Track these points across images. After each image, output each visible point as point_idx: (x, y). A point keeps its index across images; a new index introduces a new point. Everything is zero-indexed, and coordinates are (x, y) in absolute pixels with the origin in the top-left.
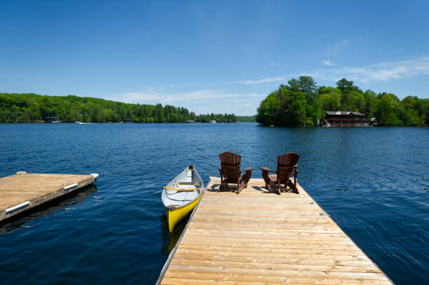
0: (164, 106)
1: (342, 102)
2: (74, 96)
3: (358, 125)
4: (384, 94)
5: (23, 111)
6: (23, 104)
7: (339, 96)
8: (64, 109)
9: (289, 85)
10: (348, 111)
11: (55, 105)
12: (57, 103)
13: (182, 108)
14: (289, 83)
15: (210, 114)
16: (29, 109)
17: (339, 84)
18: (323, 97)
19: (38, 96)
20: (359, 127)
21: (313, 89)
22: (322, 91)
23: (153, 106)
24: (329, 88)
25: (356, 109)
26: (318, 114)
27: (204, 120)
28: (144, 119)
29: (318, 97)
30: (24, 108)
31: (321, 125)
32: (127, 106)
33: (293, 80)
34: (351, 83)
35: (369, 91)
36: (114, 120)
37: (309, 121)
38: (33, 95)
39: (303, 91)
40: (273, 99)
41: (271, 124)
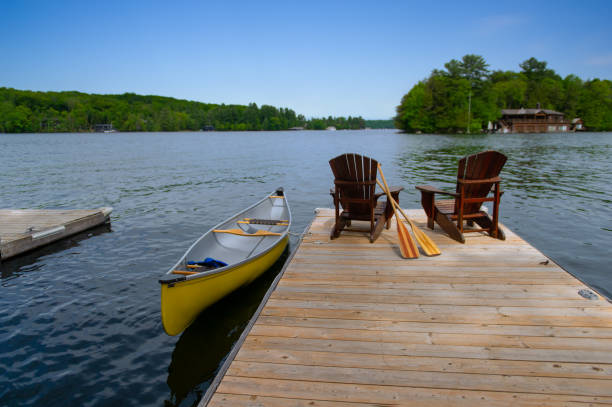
1: (527, 95)
2: (133, 95)
3: (552, 128)
4: (595, 80)
5: (64, 116)
6: (63, 107)
7: (523, 87)
8: (119, 113)
9: (446, 70)
10: (537, 108)
11: (107, 107)
12: (109, 104)
13: (286, 109)
14: (447, 66)
16: (71, 114)
17: (524, 68)
18: (499, 87)
19: (84, 95)
20: (553, 132)
21: (484, 75)
22: (498, 78)
23: (244, 107)
24: (508, 73)
25: (550, 106)
26: (490, 114)
27: (318, 125)
28: (232, 126)
29: (491, 86)
30: (64, 112)
31: (493, 131)
32: (207, 107)
33: (453, 62)
34: (543, 65)
35: (571, 76)
36: (189, 128)
37: (477, 125)
38: (76, 94)
39: (468, 78)
40: (422, 91)
41: (418, 130)
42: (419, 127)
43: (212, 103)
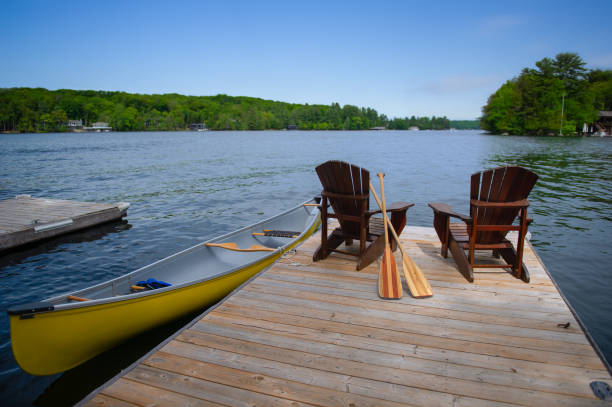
0: (342, 107)
2: (225, 96)
5: (165, 116)
6: (165, 108)
8: (211, 113)
9: (538, 69)
11: (202, 108)
12: (204, 104)
13: (369, 109)
14: (538, 64)
15: (410, 118)
16: (171, 114)
18: (596, 87)
19: (183, 97)
21: (581, 74)
22: (596, 77)
23: (327, 107)
26: (585, 116)
27: (400, 125)
28: (315, 126)
29: (588, 86)
30: (165, 113)
31: (589, 133)
32: (291, 107)
33: (545, 60)
36: (274, 127)
37: (571, 126)
38: (176, 96)
39: (561, 78)
40: (510, 91)
41: (504, 131)
42: (506, 128)
43: (296, 103)
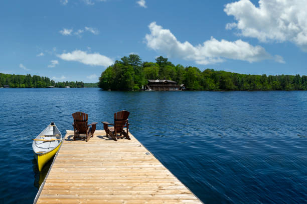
0: (32, 76)
1: (159, 73)
3: (171, 89)
4: (190, 67)
7: (157, 69)
9: (122, 61)
10: (164, 79)
13: (46, 77)
14: (122, 59)
15: (65, 82)
17: (158, 60)
18: (146, 69)
20: (172, 91)
21: (139, 64)
22: (146, 65)
23: (24, 76)
24: (150, 63)
25: (170, 78)
26: (142, 82)
27: (61, 86)
28: (18, 85)
29: (143, 69)
31: (144, 89)
32: (6, 76)
33: (125, 57)
34: (166, 59)
35: (179, 65)
37: (136, 87)
39: (132, 65)
40: (111, 70)
41: (109, 89)
42: (110, 87)
43: (8, 74)
